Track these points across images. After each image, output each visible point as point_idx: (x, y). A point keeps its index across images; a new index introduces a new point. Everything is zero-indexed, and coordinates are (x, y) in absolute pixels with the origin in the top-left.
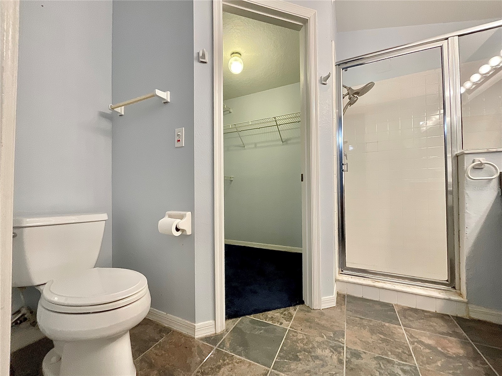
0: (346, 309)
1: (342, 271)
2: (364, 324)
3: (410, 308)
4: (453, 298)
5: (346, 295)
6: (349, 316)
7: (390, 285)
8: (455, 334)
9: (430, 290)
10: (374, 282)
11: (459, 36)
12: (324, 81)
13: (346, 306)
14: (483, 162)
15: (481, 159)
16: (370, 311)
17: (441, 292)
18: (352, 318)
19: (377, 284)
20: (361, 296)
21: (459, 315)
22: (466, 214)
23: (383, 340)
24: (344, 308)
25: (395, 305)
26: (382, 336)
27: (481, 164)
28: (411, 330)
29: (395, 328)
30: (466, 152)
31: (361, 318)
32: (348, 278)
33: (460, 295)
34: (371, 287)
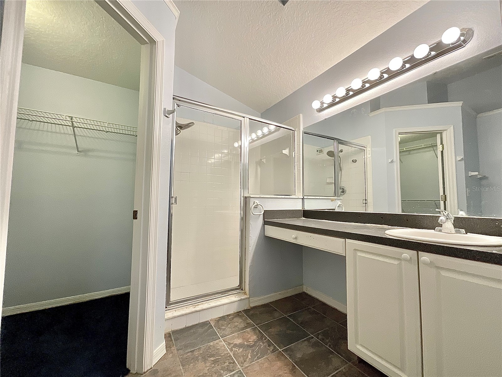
0: (176, 350)
1: (166, 308)
2: (196, 356)
3: (220, 317)
4: (243, 298)
5: (171, 333)
6: (182, 356)
7: (206, 304)
8: (248, 325)
9: (230, 297)
10: (195, 307)
11: (250, 119)
12: (168, 114)
13: (175, 346)
14: (259, 204)
15: (257, 202)
16: (196, 339)
17: (236, 296)
18: (185, 356)
19: (198, 308)
20: (184, 326)
21: (245, 309)
22: (250, 238)
23: (215, 362)
24: (174, 348)
25: (210, 320)
26: (212, 359)
27: (258, 205)
28: (227, 338)
29: (217, 343)
30: (252, 196)
31: (191, 352)
32: (172, 313)
33: (245, 293)
34: (193, 314)
